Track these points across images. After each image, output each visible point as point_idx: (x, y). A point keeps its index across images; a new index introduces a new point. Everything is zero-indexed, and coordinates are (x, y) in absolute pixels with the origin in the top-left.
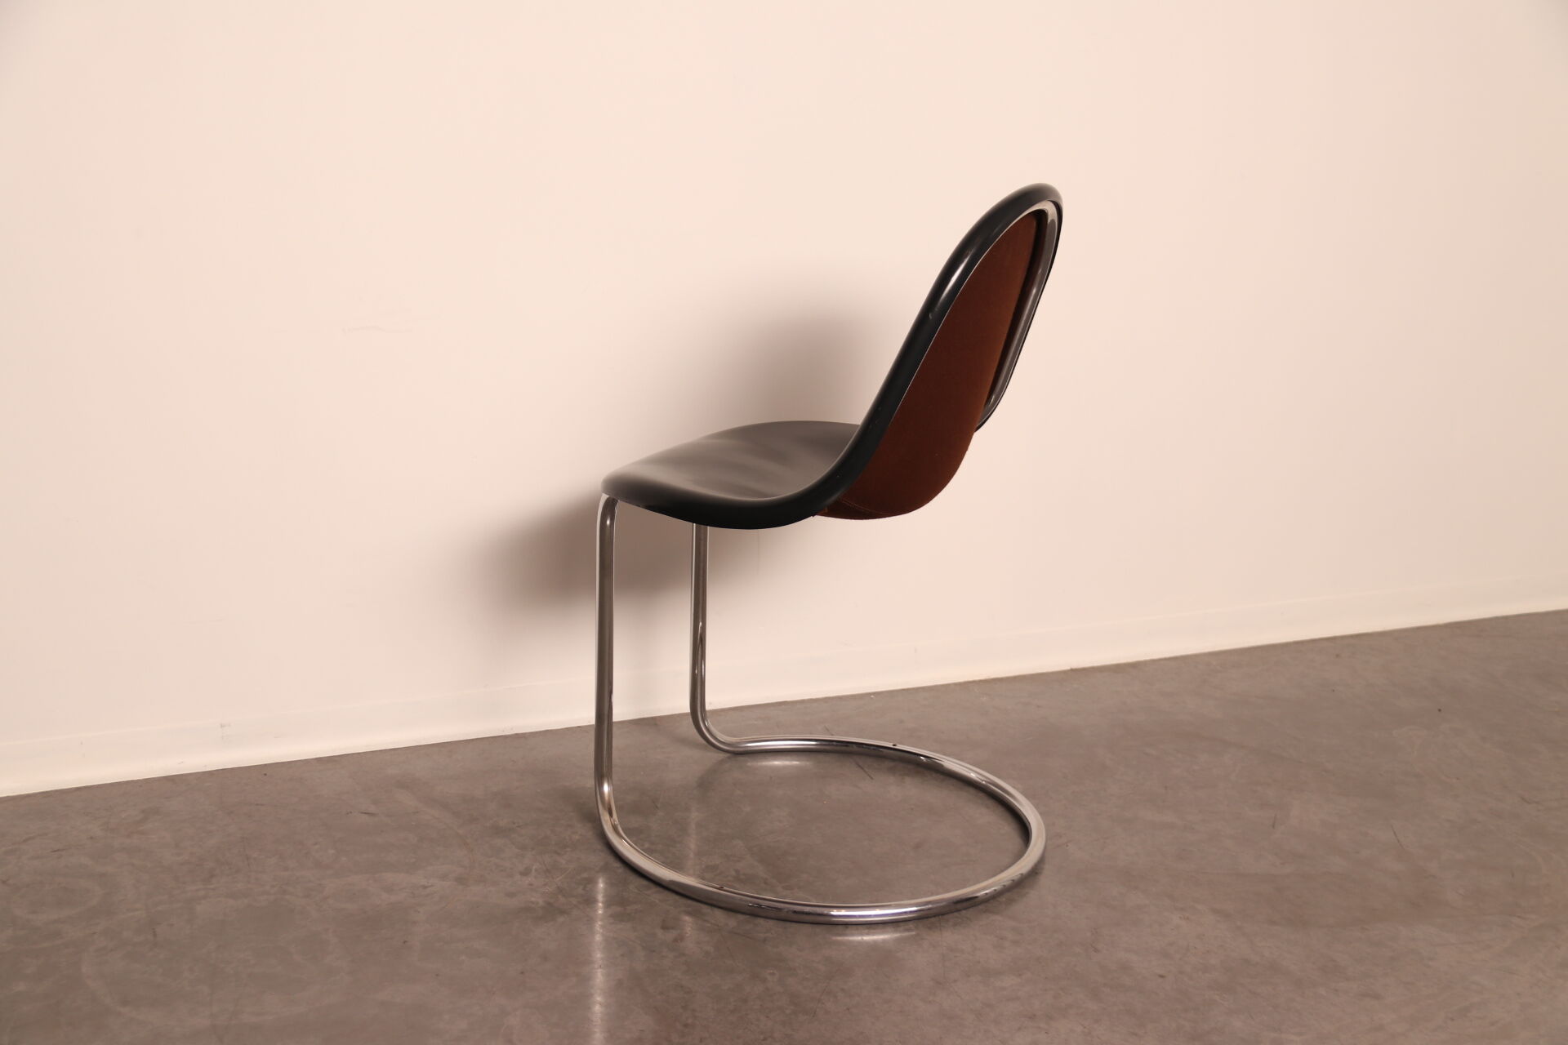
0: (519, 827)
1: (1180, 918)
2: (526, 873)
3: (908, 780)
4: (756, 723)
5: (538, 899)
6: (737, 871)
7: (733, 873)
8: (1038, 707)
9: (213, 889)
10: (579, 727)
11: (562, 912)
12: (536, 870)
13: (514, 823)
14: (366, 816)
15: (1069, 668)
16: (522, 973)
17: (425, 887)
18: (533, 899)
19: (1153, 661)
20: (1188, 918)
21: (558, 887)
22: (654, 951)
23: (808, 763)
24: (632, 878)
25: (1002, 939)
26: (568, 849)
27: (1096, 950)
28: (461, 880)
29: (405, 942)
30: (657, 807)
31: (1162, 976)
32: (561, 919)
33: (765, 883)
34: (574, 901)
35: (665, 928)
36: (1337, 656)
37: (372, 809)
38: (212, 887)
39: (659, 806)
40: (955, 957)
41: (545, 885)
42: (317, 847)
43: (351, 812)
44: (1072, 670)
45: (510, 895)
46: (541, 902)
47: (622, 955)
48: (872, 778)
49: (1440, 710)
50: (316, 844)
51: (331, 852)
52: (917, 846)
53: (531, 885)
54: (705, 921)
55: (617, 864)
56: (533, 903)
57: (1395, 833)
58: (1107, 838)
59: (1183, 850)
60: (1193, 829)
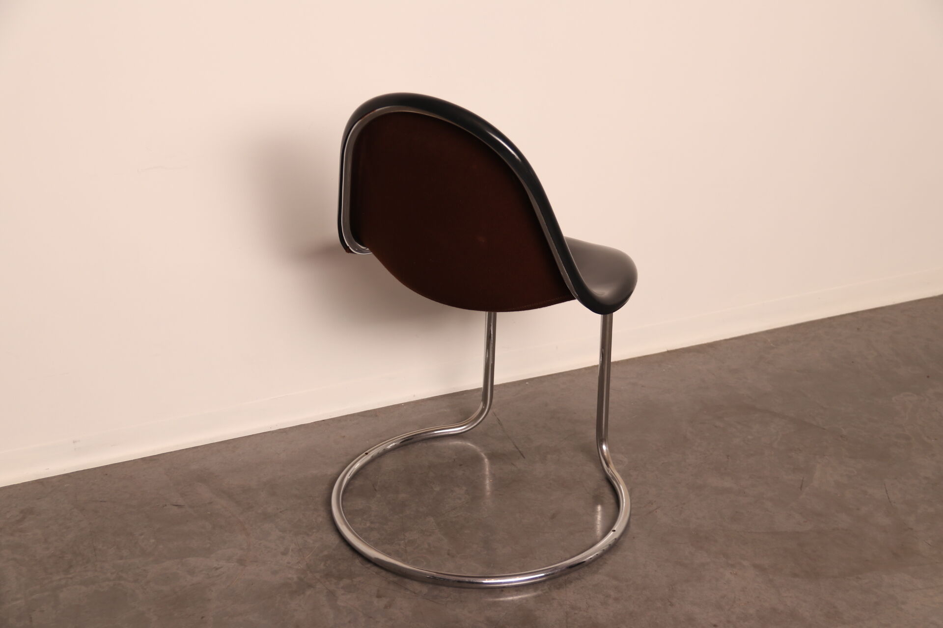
0: (281, 512)
1: (731, 573)
2: (284, 553)
4: (445, 410)
6: (429, 545)
7: (426, 546)
8: (643, 386)
9: (71, 578)
11: (310, 586)
12: (292, 550)
13: (278, 509)
14: (176, 508)
15: (665, 350)
17: (217, 569)
18: (290, 576)
20: (736, 574)
21: (307, 564)
22: (371, 617)
26: (314, 530)
27: (672, 605)
28: (241, 562)
29: (202, 617)
30: (375, 490)
31: (715, 626)
32: (308, 592)
33: (448, 554)
34: (318, 576)
35: (379, 596)
36: (858, 329)
37: (181, 501)
38: (70, 576)
39: (377, 489)
40: (575, 614)
41: (299, 562)
42: (143, 537)
43: (166, 505)
44: (668, 352)
45: (275, 573)
46: (295, 577)
47: (350, 622)
48: (524, 458)
49: (928, 377)
50: (141, 535)
51: (152, 541)
52: (553, 517)
53: (289, 563)
56: (289, 579)
57: (886, 491)
58: (684, 504)
59: (737, 512)
60: (745, 493)
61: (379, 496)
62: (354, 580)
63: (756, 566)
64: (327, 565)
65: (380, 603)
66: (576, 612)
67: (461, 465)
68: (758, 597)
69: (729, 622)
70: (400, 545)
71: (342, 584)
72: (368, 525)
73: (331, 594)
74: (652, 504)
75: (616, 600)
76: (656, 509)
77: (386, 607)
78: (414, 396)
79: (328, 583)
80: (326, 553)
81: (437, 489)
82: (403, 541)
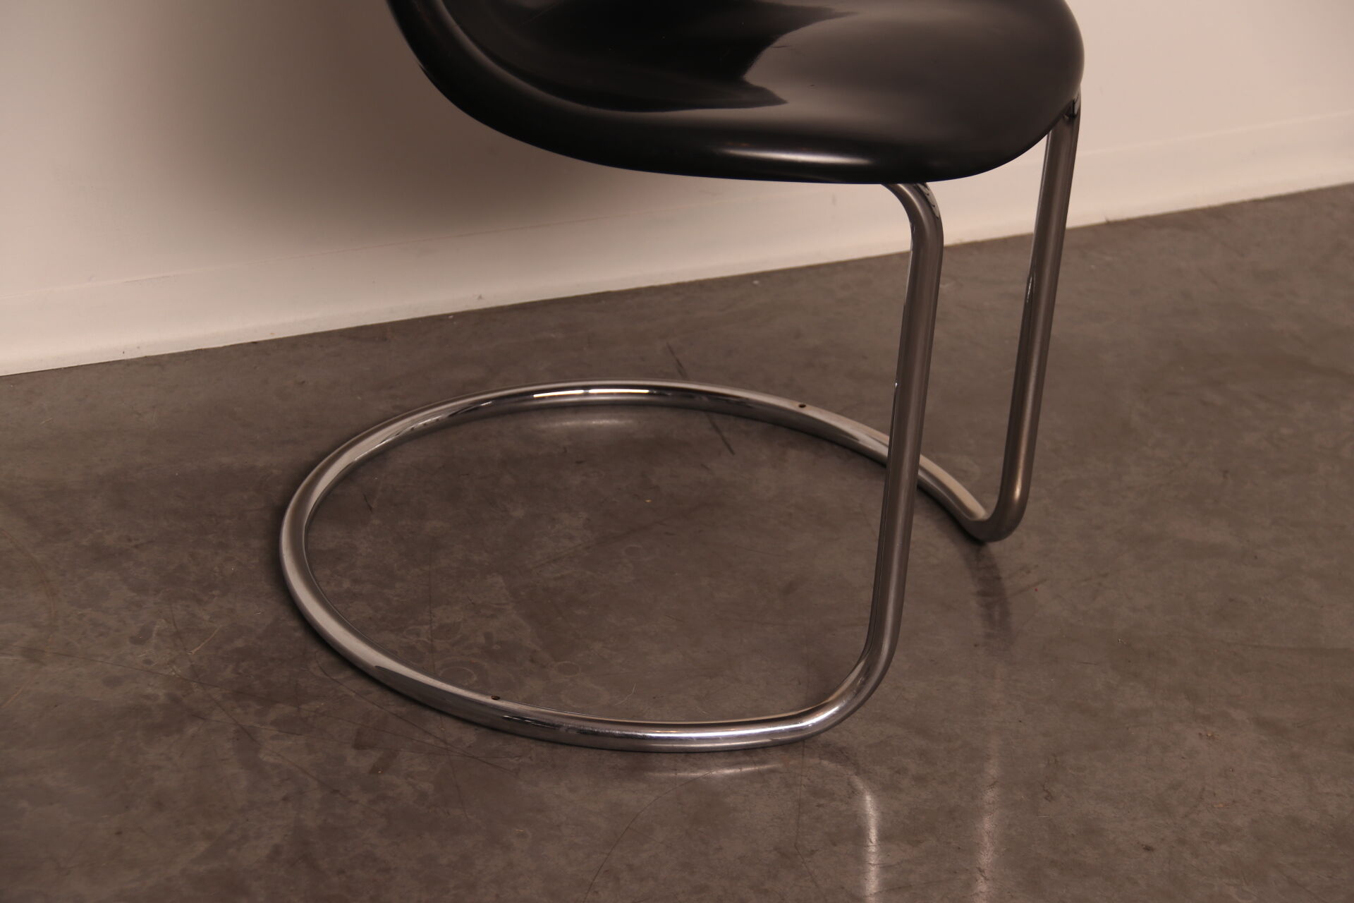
0: (136, 547)
1: (1200, 734)
3: (792, 454)
4: (553, 335)
5: (158, 691)
6: (488, 636)
10: (255, 343)
11: (196, 716)
12: (159, 634)
13: (130, 540)
16: (119, 833)
18: (149, 690)
19: (1256, 202)
20: (1212, 737)
21: (192, 666)
22: (336, 791)
23: (630, 421)
24: (315, 649)
25: (898, 772)
26: (215, 592)
27: (1050, 797)
28: (32, 654)
30: (371, 508)
31: (1148, 849)
32: (191, 730)
33: (532, 661)
34: (216, 693)
35: (359, 746)
40: (819, 806)
41: (172, 662)
45: (112, 682)
46: (161, 693)
47: (285, 799)
48: (732, 452)
52: (789, 589)
53: (148, 662)
54: (426, 732)
55: (293, 623)
56: (147, 697)
58: (1105, 575)
59: (1231, 600)
60: (1256, 557)
61: (376, 522)
62: (304, 706)
63: (1261, 723)
64: (240, 671)
65: (363, 762)
66: (822, 801)
67: (579, 463)
68: (1260, 791)
69: (1182, 842)
70: (418, 635)
71: (272, 715)
72: (346, 584)
73: (247, 738)
74: (1029, 572)
75: (920, 780)
76: (1037, 584)
77: (374, 770)
78: (480, 297)
79: (238, 710)
80: (239, 643)
81: (519, 513)
82: (427, 627)
